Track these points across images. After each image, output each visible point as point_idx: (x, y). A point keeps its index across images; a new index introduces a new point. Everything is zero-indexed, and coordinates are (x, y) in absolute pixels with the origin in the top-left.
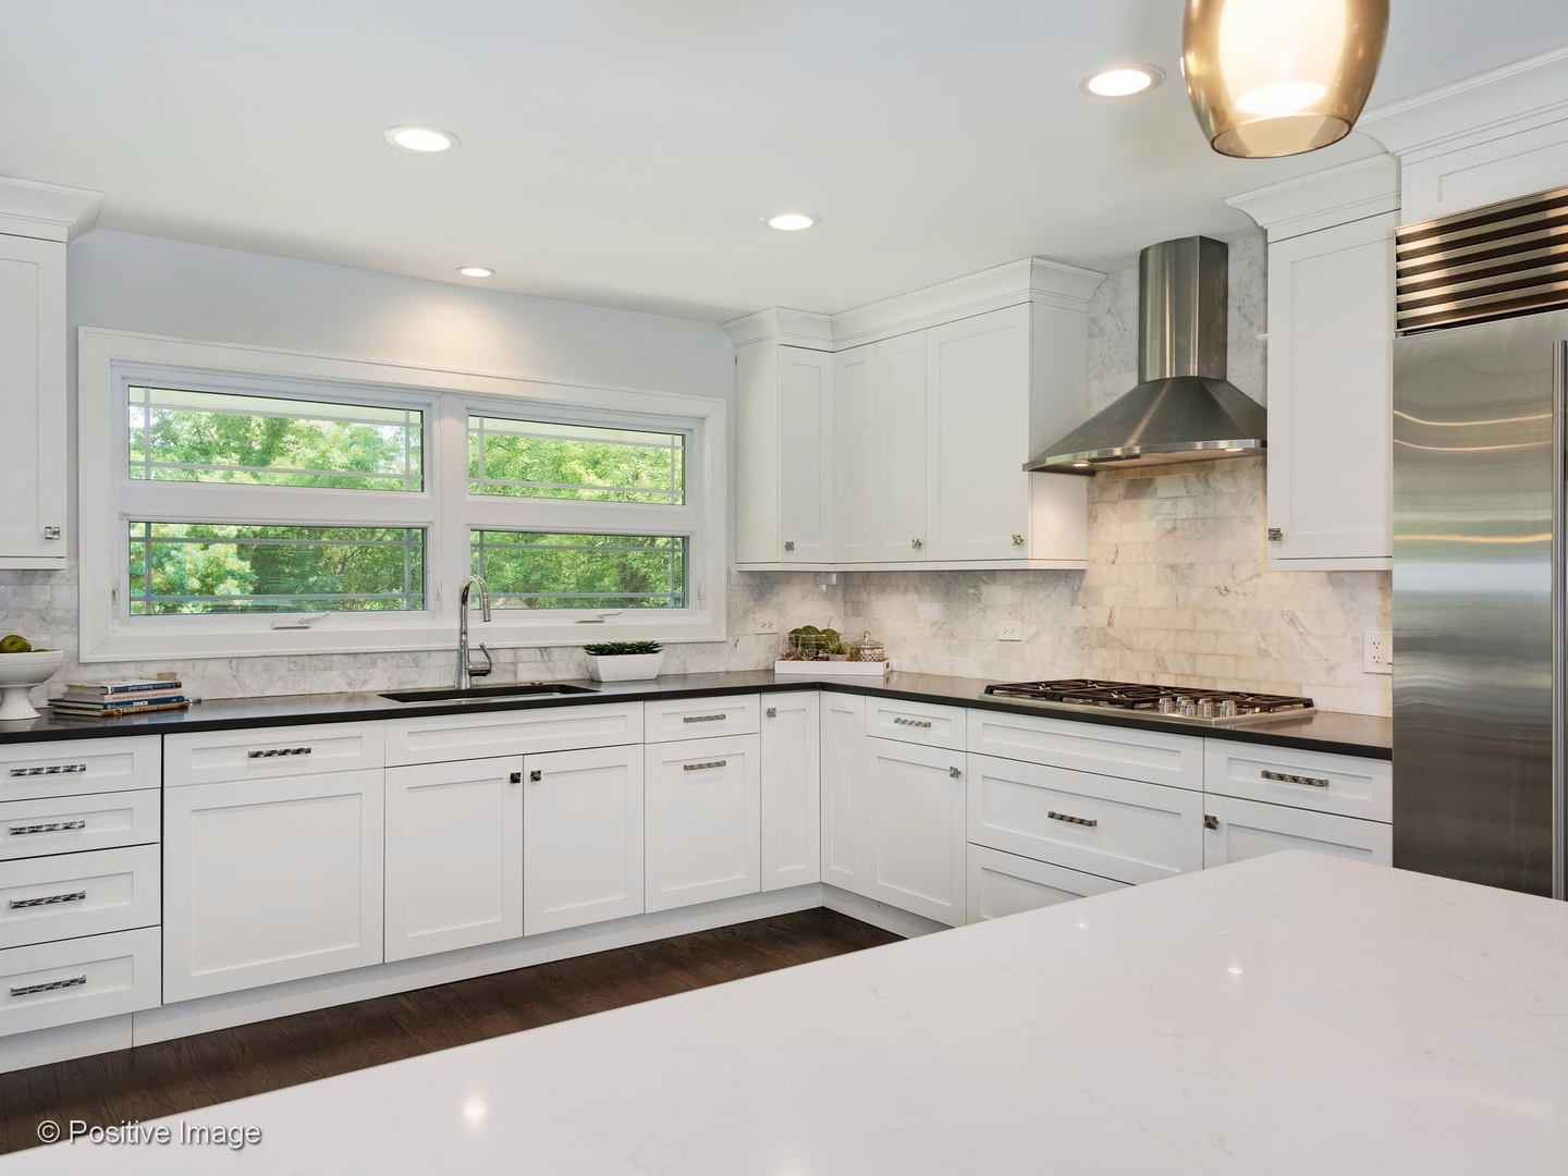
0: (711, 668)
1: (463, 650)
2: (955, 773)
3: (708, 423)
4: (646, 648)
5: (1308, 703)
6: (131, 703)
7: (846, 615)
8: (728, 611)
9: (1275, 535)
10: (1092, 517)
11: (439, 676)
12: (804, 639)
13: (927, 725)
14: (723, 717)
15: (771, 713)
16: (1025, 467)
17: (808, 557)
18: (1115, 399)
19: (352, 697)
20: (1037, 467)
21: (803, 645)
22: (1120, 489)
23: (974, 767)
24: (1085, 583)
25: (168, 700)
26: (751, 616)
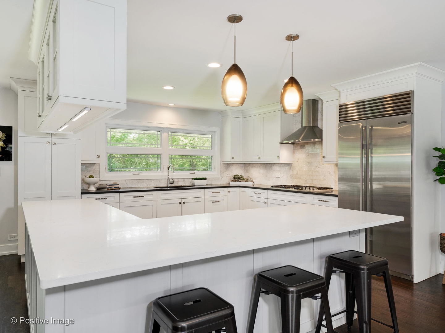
0: (217, 183)
1: (168, 179)
2: (265, 203)
3: (216, 133)
4: (204, 179)
5: (332, 189)
6: (111, 188)
7: (245, 172)
8: (220, 172)
9: (324, 157)
10: (294, 153)
11: (164, 184)
12: (236, 177)
13: (260, 194)
14: (220, 192)
15: (229, 192)
16: (280, 143)
17: (236, 160)
18: (298, 129)
19: (148, 188)
20: (282, 143)
21: (236, 179)
22: (299, 147)
23: (269, 201)
24: (292, 166)
25: (117, 187)
26: (225, 172)
